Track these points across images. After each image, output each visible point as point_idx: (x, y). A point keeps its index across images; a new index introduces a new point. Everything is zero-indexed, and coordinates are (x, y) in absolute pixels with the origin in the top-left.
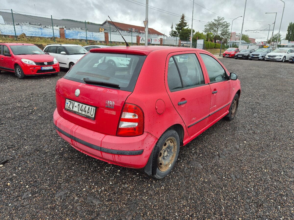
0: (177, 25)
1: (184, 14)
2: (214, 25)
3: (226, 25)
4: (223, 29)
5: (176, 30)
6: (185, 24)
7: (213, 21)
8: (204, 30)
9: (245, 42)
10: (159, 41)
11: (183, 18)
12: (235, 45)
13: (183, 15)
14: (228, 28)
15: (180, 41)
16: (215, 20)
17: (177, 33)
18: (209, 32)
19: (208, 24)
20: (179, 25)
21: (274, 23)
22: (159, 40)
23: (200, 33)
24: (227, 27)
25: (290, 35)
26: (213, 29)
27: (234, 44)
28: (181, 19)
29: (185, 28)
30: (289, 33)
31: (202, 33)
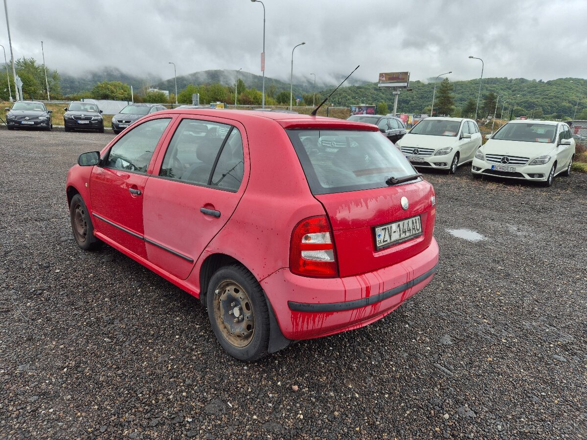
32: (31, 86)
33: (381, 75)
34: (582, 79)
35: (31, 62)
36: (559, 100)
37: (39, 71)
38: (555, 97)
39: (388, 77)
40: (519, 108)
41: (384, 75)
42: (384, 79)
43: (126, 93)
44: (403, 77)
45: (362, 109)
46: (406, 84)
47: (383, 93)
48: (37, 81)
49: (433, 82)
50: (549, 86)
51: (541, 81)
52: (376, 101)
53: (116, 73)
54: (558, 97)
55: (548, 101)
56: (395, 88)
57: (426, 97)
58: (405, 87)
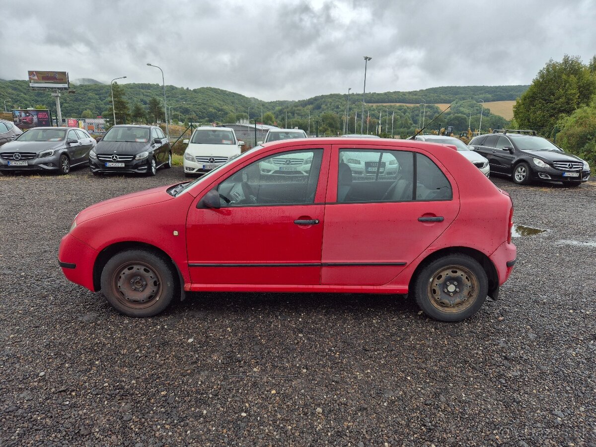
33: (31, 73)
34: (219, 89)
36: (206, 106)
38: (203, 103)
39: (42, 76)
40: (176, 113)
41: (34, 73)
42: (36, 78)
44: (61, 77)
45: (29, 114)
46: (66, 86)
47: (25, 94)
49: (86, 83)
50: (195, 94)
51: (188, 88)
52: (18, 103)
54: (205, 104)
55: (198, 107)
56: (53, 90)
57: (81, 100)
58: (65, 88)
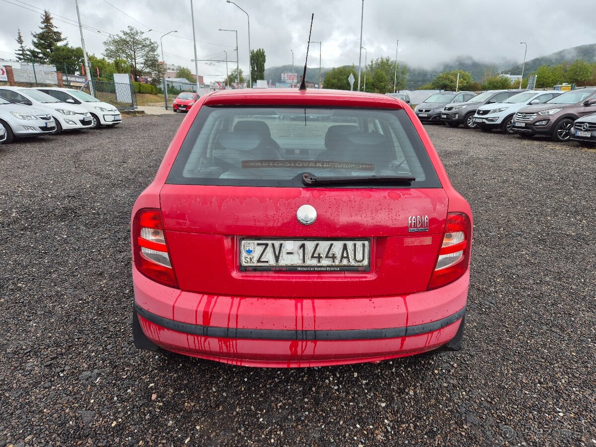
0: (34, 36)
1: (47, 10)
2: (125, 42)
3: (150, 45)
4: (145, 53)
5: (37, 47)
6: (58, 37)
7: (121, 35)
8: (105, 53)
9: (187, 81)
10: (3, 74)
11: (47, 19)
12: (173, 87)
13: (46, 12)
14: (155, 53)
15: (60, 74)
16: (125, 34)
17: (41, 55)
18: (118, 58)
19: (110, 39)
20: (41, 37)
21: (237, 50)
22: (2, 70)
23: (98, 59)
24: (153, 50)
25: (255, 71)
26: (123, 52)
27: (170, 86)
28: (42, 23)
29: (59, 44)
30: (253, 68)
31: (104, 59)
32: (382, 82)
35: (387, 60)
37: (391, 68)
43: (465, 81)
48: (387, 78)
53: (468, 62)
